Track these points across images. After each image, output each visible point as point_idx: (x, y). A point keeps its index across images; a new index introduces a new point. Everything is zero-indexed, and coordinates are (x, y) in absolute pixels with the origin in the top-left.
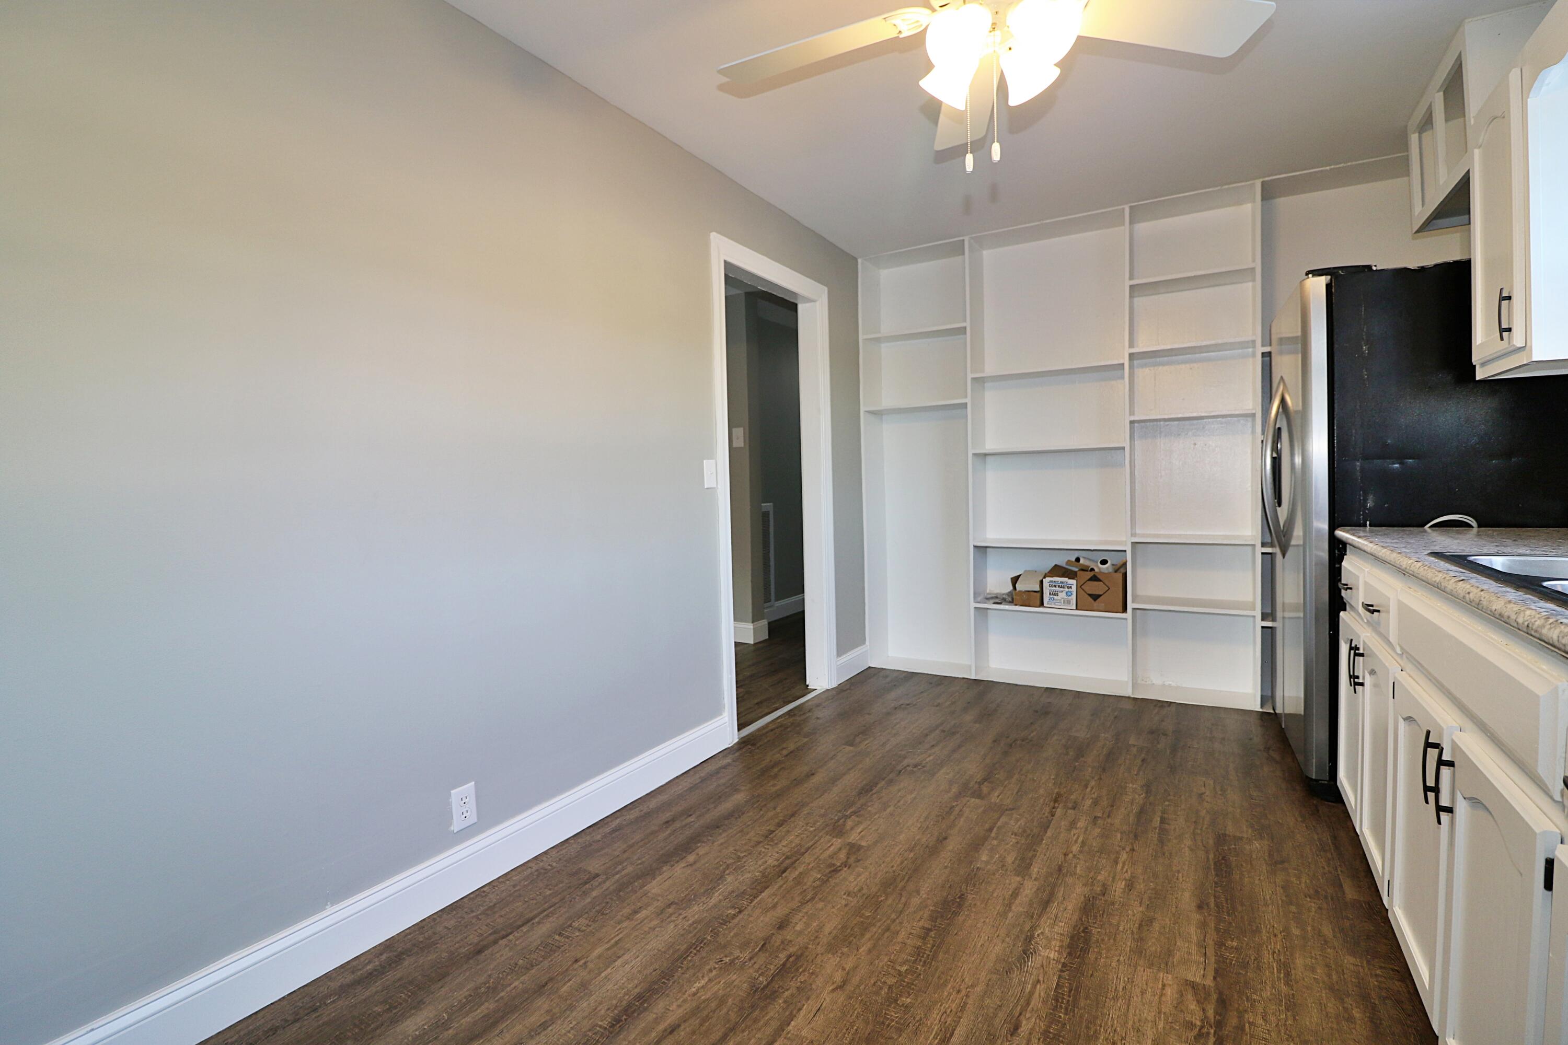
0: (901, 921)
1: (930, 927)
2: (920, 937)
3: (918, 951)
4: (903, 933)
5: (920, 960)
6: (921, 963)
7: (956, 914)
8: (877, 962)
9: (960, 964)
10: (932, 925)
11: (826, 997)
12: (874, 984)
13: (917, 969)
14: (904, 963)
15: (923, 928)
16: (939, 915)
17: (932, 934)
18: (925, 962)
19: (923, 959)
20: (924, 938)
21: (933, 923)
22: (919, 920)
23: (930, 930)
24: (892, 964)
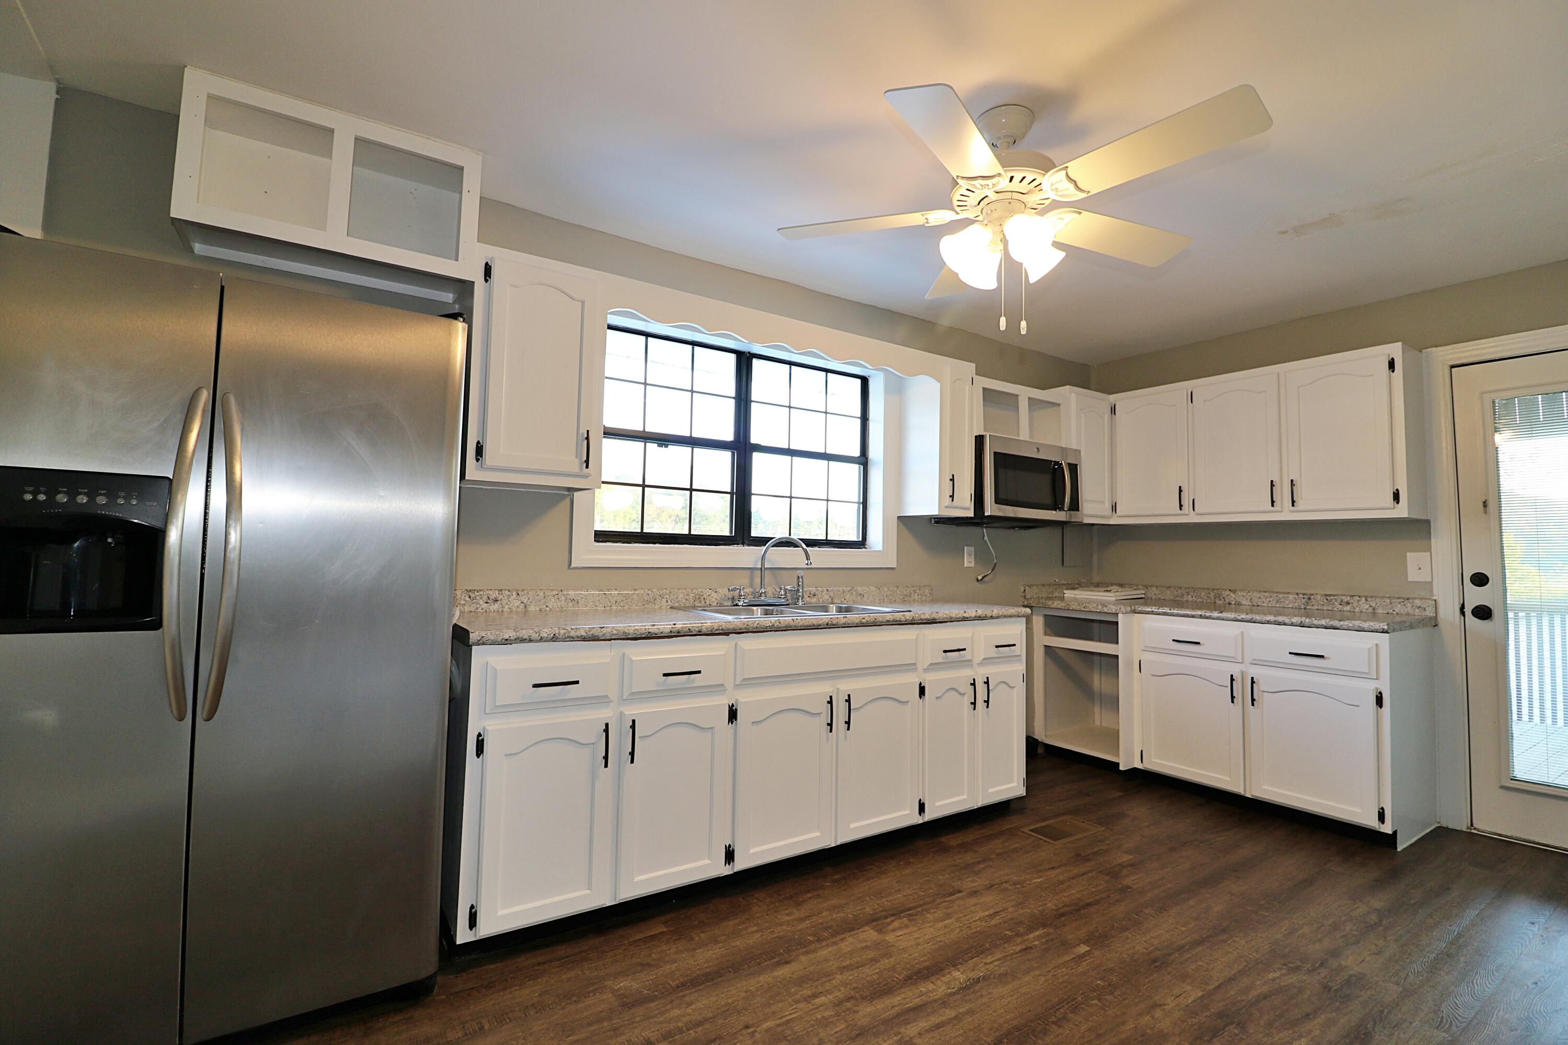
0: (1081, 1040)
1: (1053, 1025)
2: (1068, 1020)
3: (1075, 1009)
4: (1083, 1028)
5: (1076, 1003)
6: (1076, 1000)
7: (1017, 1028)
8: (1119, 1013)
9: (1042, 990)
10: (1050, 1026)
11: (1171, 1003)
12: (1125, 999)
13: (1082, 998)
14: (1092, 1005)
15: (1059, 1026)
16: (1036, 1033)
17: (1053, 1019)
18: (1073, 1001)
19: (1073, 1003)
20: (1064, 1018)
21: (1047, 1027)
22: (1061, 1034)
23: (1053, 1022)
24: (1105, 1007)
